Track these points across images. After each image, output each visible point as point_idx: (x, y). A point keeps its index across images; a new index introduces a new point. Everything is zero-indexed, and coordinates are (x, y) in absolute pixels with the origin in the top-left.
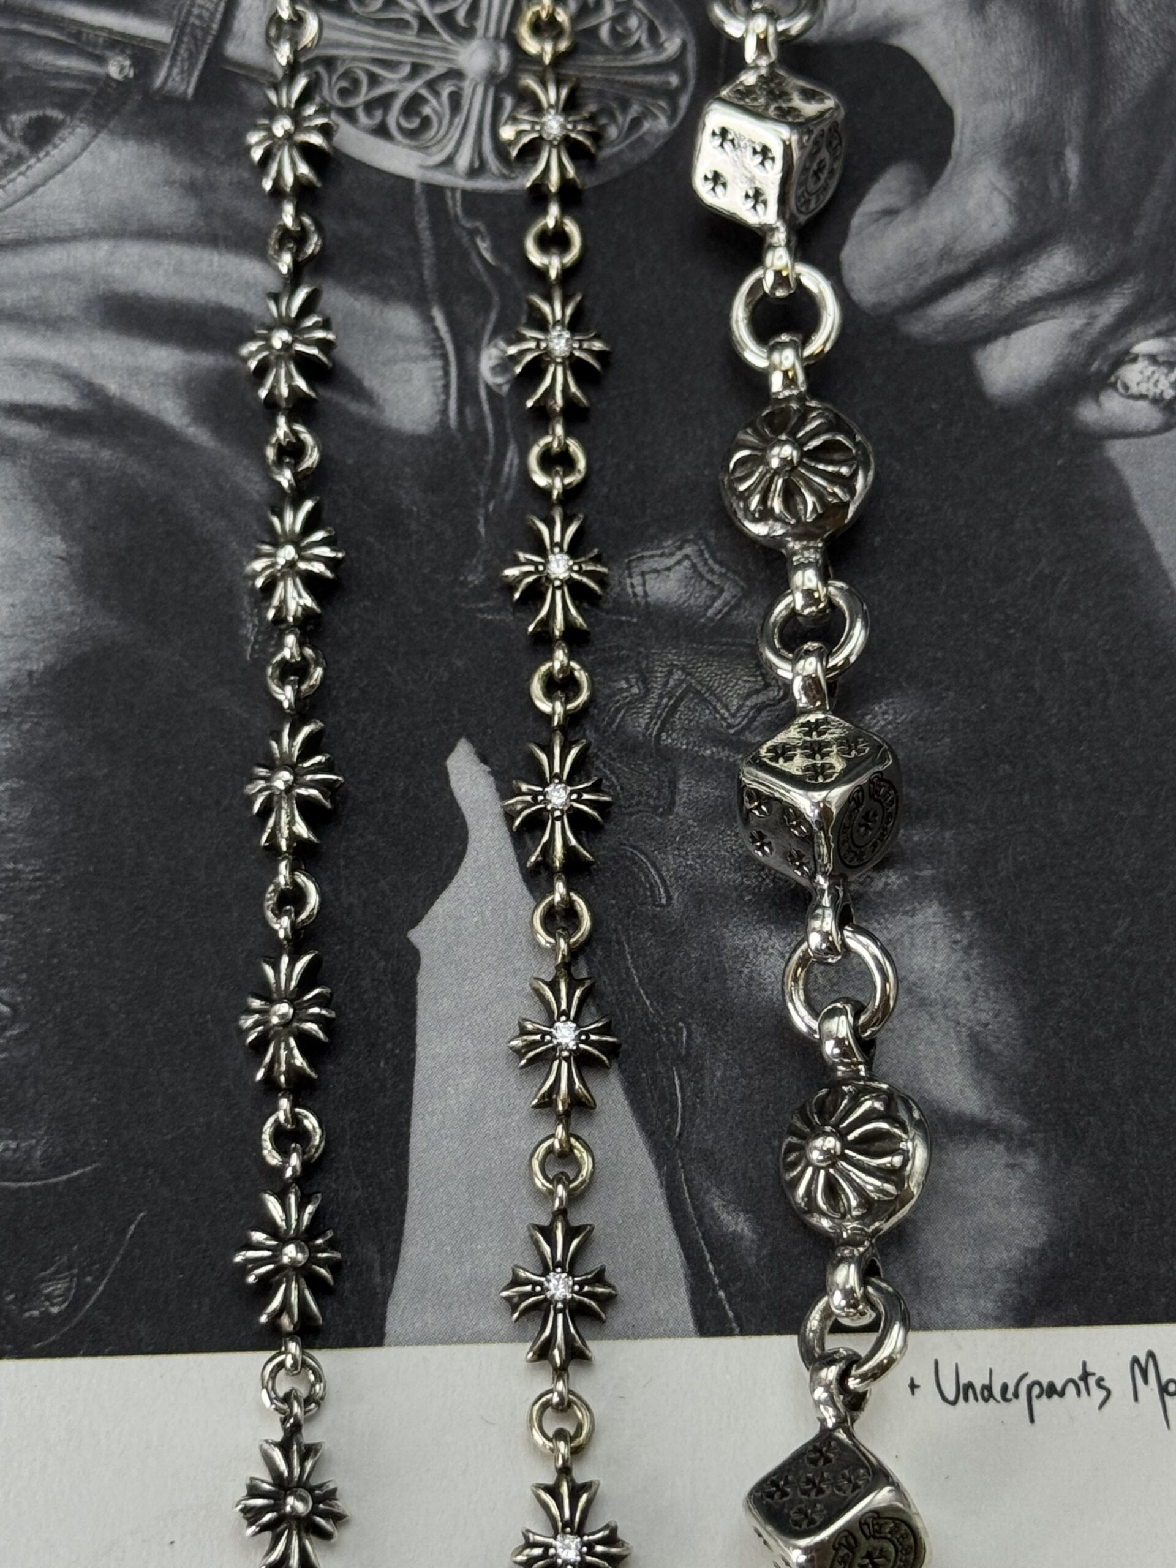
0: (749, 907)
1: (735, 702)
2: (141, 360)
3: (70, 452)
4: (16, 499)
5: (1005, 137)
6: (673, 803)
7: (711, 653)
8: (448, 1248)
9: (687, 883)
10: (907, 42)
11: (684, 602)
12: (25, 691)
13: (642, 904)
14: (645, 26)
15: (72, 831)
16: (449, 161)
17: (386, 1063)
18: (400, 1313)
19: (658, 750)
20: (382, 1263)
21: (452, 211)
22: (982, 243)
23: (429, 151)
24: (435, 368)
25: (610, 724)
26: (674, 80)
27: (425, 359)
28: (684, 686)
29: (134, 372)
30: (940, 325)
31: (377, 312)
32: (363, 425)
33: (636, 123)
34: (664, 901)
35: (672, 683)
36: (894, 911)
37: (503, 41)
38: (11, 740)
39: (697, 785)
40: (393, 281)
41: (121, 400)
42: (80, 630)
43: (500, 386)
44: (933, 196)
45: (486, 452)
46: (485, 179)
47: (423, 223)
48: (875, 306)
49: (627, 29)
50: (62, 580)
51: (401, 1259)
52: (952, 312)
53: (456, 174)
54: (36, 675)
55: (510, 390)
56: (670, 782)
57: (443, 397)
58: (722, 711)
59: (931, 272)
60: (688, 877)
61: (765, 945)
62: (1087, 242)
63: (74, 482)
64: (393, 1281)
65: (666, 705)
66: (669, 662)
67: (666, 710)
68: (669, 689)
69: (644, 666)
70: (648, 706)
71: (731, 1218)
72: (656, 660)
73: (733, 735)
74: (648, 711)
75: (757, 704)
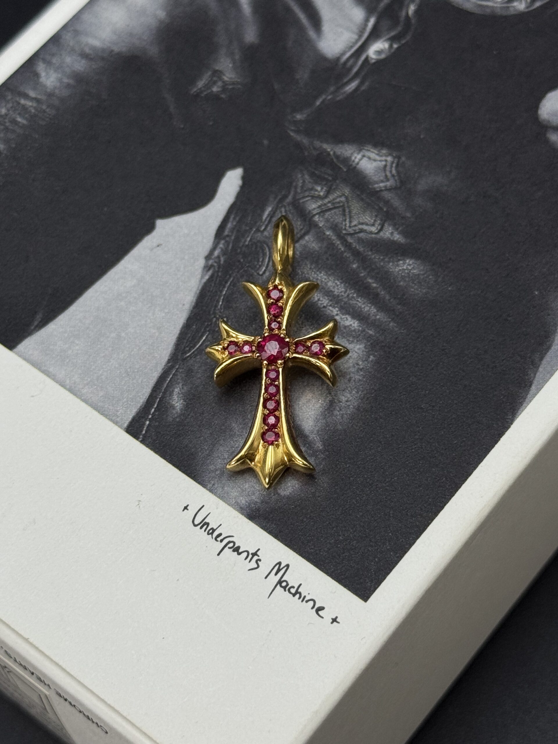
1: (355, 223)
11: (370, 176)
18: (28, 344)
19: (310, 220)
20: (39, 323)
24: (354, 38)
25: (301, 199)
27: (353, 33)
35: (338, 200)
45: (346, 78)
56: (304, 233)
64: (37, 331)
65: (328, 207)
66: (343, 193)
67: (326, 209)
68: (334, 202)
69: (333, 188)
70: (321, 202)
71: (177, 399)
72: (339, 189)
73: (343, 234)
74: (319, 204)
75: (362, 229)
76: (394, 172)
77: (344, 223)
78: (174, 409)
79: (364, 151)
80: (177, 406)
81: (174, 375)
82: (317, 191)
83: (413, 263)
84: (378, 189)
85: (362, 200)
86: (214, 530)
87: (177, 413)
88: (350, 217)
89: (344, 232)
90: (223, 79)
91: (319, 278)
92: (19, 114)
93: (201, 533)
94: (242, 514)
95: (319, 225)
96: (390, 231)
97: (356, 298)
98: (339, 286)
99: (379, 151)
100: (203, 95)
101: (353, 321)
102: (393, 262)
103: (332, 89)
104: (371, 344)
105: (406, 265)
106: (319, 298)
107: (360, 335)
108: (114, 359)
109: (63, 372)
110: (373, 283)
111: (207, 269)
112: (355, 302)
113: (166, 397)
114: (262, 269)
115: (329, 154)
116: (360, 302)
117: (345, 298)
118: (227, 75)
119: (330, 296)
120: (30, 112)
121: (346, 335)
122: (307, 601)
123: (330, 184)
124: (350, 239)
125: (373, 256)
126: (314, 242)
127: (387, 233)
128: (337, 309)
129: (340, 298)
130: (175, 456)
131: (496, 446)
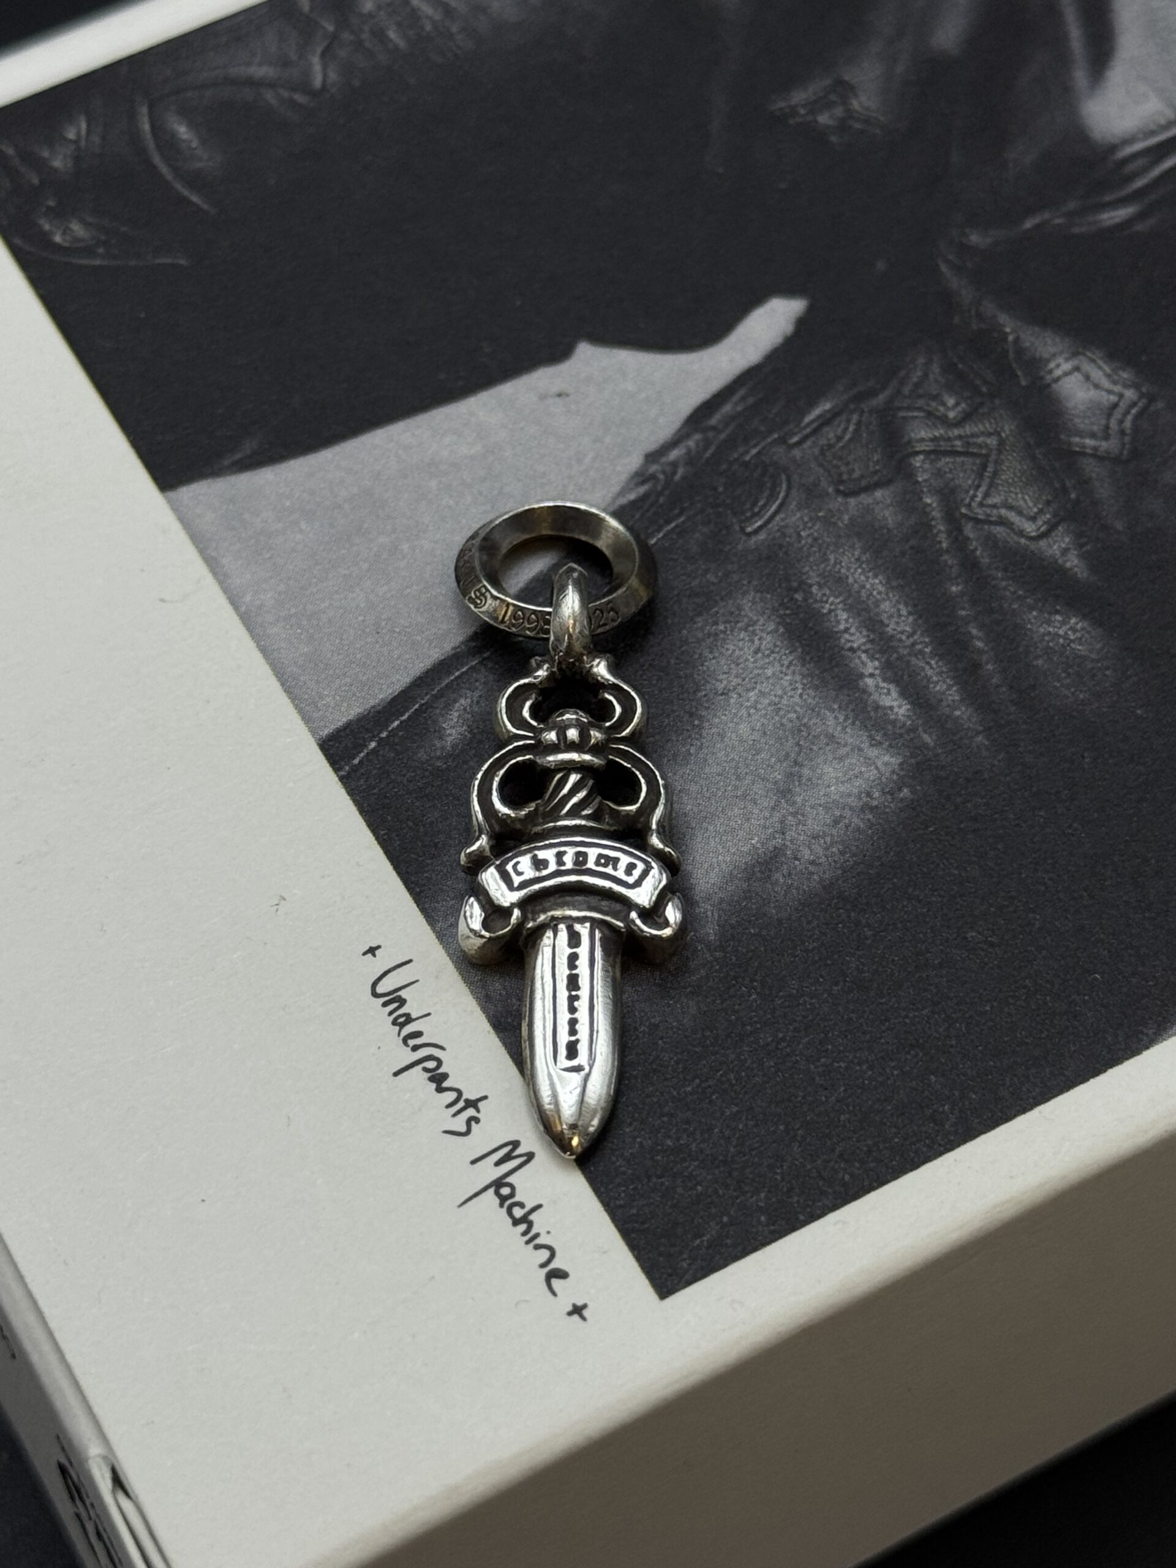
18: (202, 492)
19: (902, 459)
45: (1111, 193)
51: (256, 471)
56: (876, 482)
57: (1141, 136)
64: (230, 474)
65: (953, 446)
66: (999, 429)
67: (949, 449)
68: (971, 440)
69: (981, 411)
70: (942, 431)
71: (456, 720)
72: (995, 419)
73: (961, 513)
74: (937, 434)
75: (1006, 518)
76: (1128, 424)
77: (972, 492)
78: (441, 738)
79: (1081, 357)
80: (450, 735)
81: (472, 668)
82: (944, 404)
83: (1083, 629)
84: (1077, 449)
85: (1033, 458)
86: (409, 1019)
87: (443, 748)
88: (991, 485)
89: (963, 510)
90: (851, 104)
91: (868, 586)
92: (399, 24)
93: (380, 1016)
94: (484, 1010)
95: (917, 476)
96: (1063, 546)
97: (927, 656)
98: (903, 618)
99: (1115, 370)
100: (791, 122)
101: (900, 701)
102: (1041, 611)
103: (1072, 205)
104: (917, 763)
105: (1068, 627)
106: (848, 626)
107: (901, 735)
108: (362, 590)
109: (248, 576)
110: (979, 639)
111: (641, 479)
112: (922, 664)
113: (434, 708)
114: (756, 522)
115: (1005, 339)
116: (932, 668)
117: (905, 647)
118: (863, 99)
119: (873, 631)
120: (422, 28)
121: (873, 726)
122: (537, 1247)
123: (978, 400)
124: (969, 530)
125: (1004, 583)
126: (891, 508)
127: (1055, 547)
128: (877, 663)
129: (895, 644)
130: (397, 836)
131: (1092, 1081)
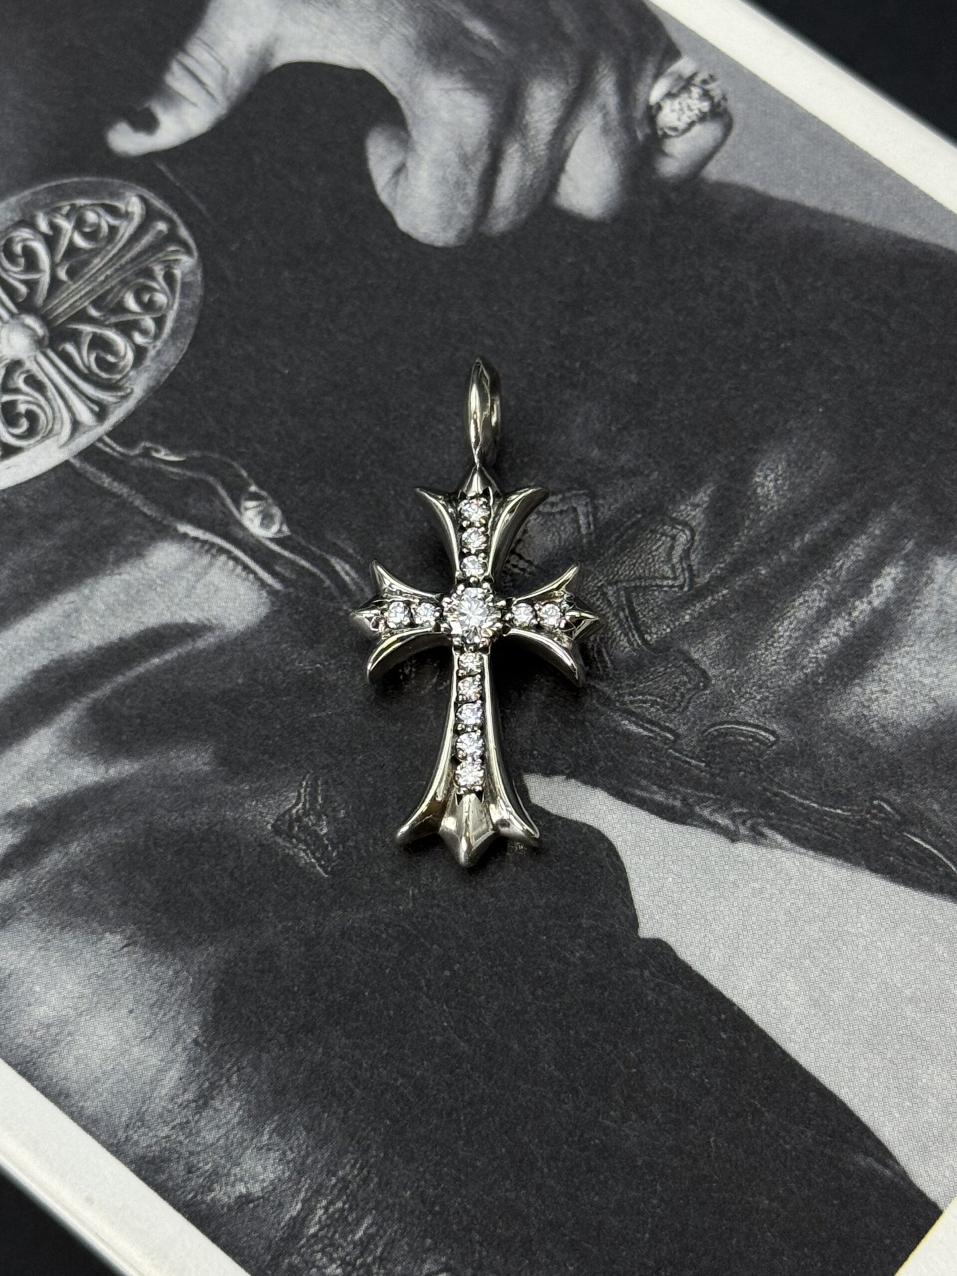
0: (827, 684)
1: (666, 568)
2: (25, 763)
3: (48, 872)
4: (49, 941)
5: (416, 53)
6: (704, 673)
7: (615, 554)
8: (907, 1103)
9: (773, 711)
10: (284, 56)
11: (560, 542)
12: (206, 1058)
13: (761, 755)
14: (101, 212)
15: (345, 1113)
16: (76, 425)
17: (725, 1031)
18: (927, 1179)
19: (654, 650)
20: (879, 1161)
21: (115, 454)
22: (480, 131)
23: (55, 432)
24: (225, 564)
25: (606, 667)
26: (162, 226)
27: (211, 565)
28: (622, 592)
29: (30, 775)
30: (513, 208)
31: (143, 567)
32: (220, 648)
33: (169, 278)
34: (772, 738)
35: (612, 599)
36: (918, 592)
37: (20, 313)
38: (235, 1099)
39: (705, 645)
40: (130, 538)
41: (42, 802)
42: (194, 978)
43: (280, 531)
44: (414, 133)
45: (323, 582)
46: (113, 412)
47: (106, 481)
48: (459, 237)
49: (92, 225)
50: (144, 959)
51: (886, 1144)
52: (512, 192)
53: (90, 428)
54: (201, 1039)
55: (289, 526)
56: (685, 661)
57: (251, 576)
58: (665, 583)
59: (469, 180)
60: (768, 707)
61: (866, 697)
62: (545, 67)
63: (76, 888)
64: (898, 1164)
67: (630, 619)
75: (681, 556)
96: (690, 508)
97: (835, 570)
101: (885, 575)
102: (758, 504)
104: (934, 545)
105: (765, 481)
106: (831, 635)
107: (915, 564)
111: (759, 837)
114: (762, 736)
117: (833, 588)
119: (828, 615)
121: (915, 587)
126: (706, 642)
128: (857, 603)
129: (833, 596)
